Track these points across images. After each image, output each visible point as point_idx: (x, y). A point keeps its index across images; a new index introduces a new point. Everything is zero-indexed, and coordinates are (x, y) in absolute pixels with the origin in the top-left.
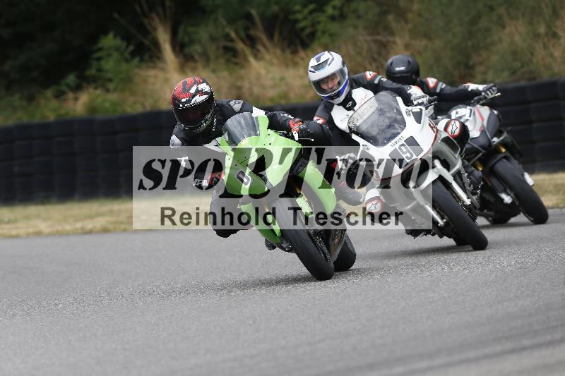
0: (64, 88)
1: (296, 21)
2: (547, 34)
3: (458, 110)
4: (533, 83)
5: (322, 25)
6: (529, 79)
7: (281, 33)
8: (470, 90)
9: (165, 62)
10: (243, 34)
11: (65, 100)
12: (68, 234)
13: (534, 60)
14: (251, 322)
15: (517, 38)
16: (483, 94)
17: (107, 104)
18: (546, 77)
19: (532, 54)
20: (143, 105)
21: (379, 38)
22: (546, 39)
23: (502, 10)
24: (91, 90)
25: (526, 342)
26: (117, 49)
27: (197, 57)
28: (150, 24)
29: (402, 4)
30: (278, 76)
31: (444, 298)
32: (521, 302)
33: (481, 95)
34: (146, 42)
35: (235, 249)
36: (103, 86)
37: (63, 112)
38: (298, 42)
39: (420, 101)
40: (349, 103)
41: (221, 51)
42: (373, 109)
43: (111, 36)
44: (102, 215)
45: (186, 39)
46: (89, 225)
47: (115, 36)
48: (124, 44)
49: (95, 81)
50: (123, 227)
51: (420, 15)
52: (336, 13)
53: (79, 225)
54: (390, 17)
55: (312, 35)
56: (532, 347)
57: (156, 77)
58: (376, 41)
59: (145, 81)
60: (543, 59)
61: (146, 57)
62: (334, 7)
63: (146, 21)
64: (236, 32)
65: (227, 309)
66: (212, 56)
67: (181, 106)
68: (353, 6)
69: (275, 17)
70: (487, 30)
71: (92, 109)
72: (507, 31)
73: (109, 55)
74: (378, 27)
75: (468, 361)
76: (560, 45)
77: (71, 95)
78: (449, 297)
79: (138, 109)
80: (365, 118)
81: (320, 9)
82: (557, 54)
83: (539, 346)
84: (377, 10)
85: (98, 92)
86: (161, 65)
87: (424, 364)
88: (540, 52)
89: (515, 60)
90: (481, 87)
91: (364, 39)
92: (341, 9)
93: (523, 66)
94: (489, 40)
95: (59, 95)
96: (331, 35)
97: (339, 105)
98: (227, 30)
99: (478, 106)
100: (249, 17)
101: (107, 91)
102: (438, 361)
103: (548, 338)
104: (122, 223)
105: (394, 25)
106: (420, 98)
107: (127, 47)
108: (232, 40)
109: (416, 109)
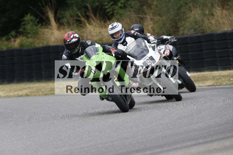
0: (10, 37)
1: (106, 9)
2: (209, 14)
3: (160, 46)
4: (203, 34)
5: (116, 10)
6: (202, 33)
7: (99, 14)
8: (164, 38)
9: (52, 26)
10: (84, 14)
11: (10, 41)
12: (11, 97)
13: (204, 25)
14: (88, 133)
15: (197, 16)
16: (170, 40)
17: (28, 43)
18: (209, 32)
19: (203, 22)
20: (43, 43)
21: (140, 16)
22: (209, 16)
23: (190, 4)
24: (21, 37)
25: (201, 141)
26: (32, 21)
27: (65, 24)
28: (45, 10)
29: (149, 2)
30: (98, 32)
31: (167, 123)
32: (199, 125)
33: (169, 40)
34: (44, 18)
35: (81, 103)
36: (26, 36)
37: (9, 46)
38: (106, 17)
39: (154, 42)
40: (124, 43)
41: (75, 21)
42: (134, 45)
43: (29, 15)
44: (26, 89)
45: (60, 16)
46: (20, 93)
47: (31, 15)
48: (35, 18)
49: (23, 34)
50: (34, 94)
51: (157, 6)
52: (122, 5)
53: (16, 93)
54: (145, 7)
55: (113, 15)
56: (204, 143)
57: (48, 32)
58: (139, 17)
59: (43, 34)
60: (208, 25)
61: (44, 24)
62: (121, 3)
63: (43, 9)
64: (81, 13)
65: (78, 128)
66: (71, 23)
67: (67, 43)
68: (129, 2)
69: (97, 7)
70: (184, 12)
71: (22, 45)
72: (193, 13)
73: (29, 23)
74: (140, 11)
75: (177, 149)
76: (215, 19)
77: (13, 39)
78: (169, 122)
79: (41, 45)
80: (131, 49)
81: (115, 3)
82: (213, 22)
83: (206, 143)
84: (139, 4)
85: (24, 38)
86: (50, 27)
87: (159, 150)
88: (206, 21)
89: (196, 25)
90: (169, 37)
91: (133, 16)
92: (124, 4)
93: (199, 27)
94: (185, 17)
95: (8, 39)
96: (120, 15)
97: (120, 44)
98: (77, 12)
99: (168, 45)
100: (86, 7)
101: (28, 37)
102: (165, 149)
103: (210, 139)
104: (34, 92)
105: (146, 10)
106: (154, 41)
107: (36, 19)
108: (79, 17)
109: (153, 45)
